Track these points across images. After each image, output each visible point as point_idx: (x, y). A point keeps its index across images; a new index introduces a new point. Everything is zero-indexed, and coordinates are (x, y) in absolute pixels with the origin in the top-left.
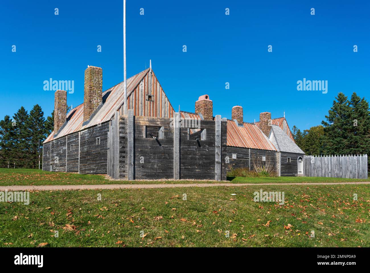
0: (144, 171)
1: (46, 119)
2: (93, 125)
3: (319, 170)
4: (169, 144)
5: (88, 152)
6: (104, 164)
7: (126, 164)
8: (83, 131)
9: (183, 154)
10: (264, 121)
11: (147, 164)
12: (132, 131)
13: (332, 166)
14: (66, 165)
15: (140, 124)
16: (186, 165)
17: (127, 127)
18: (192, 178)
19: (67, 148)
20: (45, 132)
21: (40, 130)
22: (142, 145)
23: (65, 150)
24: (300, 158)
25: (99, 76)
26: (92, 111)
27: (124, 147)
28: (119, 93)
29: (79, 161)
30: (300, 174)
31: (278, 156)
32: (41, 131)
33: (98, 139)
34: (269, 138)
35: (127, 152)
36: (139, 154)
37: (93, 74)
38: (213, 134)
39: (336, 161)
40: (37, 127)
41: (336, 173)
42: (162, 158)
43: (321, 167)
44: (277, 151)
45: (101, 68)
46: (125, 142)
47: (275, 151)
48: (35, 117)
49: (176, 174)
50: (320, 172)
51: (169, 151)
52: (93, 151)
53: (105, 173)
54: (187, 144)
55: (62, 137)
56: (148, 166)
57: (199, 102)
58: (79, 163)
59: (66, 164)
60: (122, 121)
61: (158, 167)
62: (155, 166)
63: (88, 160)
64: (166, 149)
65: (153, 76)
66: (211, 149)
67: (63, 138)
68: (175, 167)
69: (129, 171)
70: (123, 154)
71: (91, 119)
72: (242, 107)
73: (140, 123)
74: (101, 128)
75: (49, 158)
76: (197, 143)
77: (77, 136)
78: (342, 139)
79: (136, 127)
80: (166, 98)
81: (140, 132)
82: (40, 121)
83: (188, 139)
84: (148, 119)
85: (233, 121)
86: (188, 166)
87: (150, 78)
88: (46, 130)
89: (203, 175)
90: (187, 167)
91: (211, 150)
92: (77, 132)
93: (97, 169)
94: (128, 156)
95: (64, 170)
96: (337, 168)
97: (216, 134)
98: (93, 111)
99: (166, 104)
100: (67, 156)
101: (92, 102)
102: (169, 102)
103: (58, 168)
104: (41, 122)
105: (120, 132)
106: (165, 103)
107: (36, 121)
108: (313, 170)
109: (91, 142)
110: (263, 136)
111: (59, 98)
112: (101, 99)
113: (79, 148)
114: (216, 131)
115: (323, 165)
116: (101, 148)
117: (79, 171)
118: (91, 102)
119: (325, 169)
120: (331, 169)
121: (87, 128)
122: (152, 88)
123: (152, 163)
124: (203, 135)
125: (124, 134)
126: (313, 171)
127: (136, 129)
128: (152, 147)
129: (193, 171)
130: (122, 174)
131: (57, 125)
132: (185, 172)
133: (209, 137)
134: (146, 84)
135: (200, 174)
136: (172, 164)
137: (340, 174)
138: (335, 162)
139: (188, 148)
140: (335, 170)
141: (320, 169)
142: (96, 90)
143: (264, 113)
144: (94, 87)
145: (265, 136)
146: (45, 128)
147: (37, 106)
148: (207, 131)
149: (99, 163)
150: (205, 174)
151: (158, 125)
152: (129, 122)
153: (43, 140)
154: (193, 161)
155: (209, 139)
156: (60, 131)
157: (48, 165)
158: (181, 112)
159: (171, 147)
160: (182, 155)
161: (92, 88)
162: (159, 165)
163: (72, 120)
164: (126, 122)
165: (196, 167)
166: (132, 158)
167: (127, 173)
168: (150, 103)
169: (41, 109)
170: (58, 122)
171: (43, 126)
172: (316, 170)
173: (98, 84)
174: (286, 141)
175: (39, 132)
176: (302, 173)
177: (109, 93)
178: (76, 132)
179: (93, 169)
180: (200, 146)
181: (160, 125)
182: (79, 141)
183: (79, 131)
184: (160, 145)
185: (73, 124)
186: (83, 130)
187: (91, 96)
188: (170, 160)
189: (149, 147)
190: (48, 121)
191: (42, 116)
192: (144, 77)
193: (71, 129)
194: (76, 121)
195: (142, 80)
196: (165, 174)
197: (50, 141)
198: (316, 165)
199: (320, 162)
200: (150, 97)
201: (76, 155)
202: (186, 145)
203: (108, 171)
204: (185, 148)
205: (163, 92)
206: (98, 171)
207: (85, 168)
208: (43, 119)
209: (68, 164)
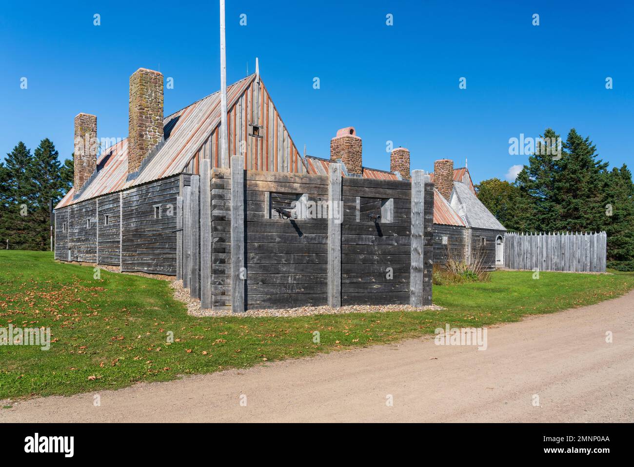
0: (266, 290)
1: (63, 163)
2: (147, 181)
3: (527, 258)
4: (319, 231)
5: (137, 231)
6: (171, 256)
7: (228, 277)
8: (128, 192)
9: (346, 252)
10: (442, 175)
11: (273, 275)
12: (241, 204)
13: (548, 250)
14: (97, 251)
15: (257, 189)
16: (354, 276)
17: (230, 196)
18: (365, 303)
19: (99, 220)
20: (61, 186)
21: (53, 183)
22: (263, 235)
23: (95, 224)
24: (500, 238)
25: (157, 87)
26: (144, 154)
27: (222, 240)
28: (196, 121)
29: (121, 246)
30: (499, 265)
31: (467, 235)
32: (55, 184)
33: (158, 208)
34: (450, 203)
35: (230, 250)
36: (256, 254)
37: (145, 84)
38: (407, 210)
39: (555, 243)
40: (48, 176)
41: (554, 261)
42: (305, 262)
43: (530, 252)
44: (465, 227)
45: (161, 74)
46: (225, 228)
47: (462, 226)
48: (43, 161)
49: (333, 296)
50: (529, 260)
51: (319, 247)
52: (148, 230)
53: (173, 274)
54: (355, 230)
55: (89, 200)
56: (275, 280)
57: (338, 139)
58: (121, 250)
59: (97, 249)
60: (218, 181)
61: (295, 282)
62: (290, 280)
63: (139, 246)
64: (313, 242)
65: (262, 90)
66: (403, 240)
67: (91, 201)
68: (333, 282)
69: (235, 292)
70: (220, 254)
71: (142, 169)
72: (408, 150)
73: (256, 185)
74: (163, 188)
75: (67, 236)
76: (376, 229)
77: (116, 200)
78: (553, 204)
79: (249, 195)
80: (286, 131)
81: (258, 207)
82: (51, 166)
83: (358, 221)
84: (275, 178)
85: (394, 174)
86: (357, 277)
87: (255, 93)
88: (63, 183)
89: (387, 295)
90: (355, 280)
91: (403, 243)
92: (117, 192)
93: (156, 265)
94: (233, 259)
95: (93, 259)
96: (556, 254)
97: (414, 209)
98: (147, 154)
99: (285, 143)
100: (97, 235)
101: (145, 136)
102: (290, 139)
103: (81, 255)
104: (55, 169)
105: (214, 207)
106: (284, 141)
107: (46, 167)
108: (517, 257)
109: (143, 213)
110: (442, 201)
111: (82, 129)
112: (161, 130)
113: (120, 221)
114: (413, 204)
115: (534, 249)
116: (163, 226)
117: (121, 264)
118: (142, 136)
119: (538, 256)
120: (547, 256)
121: (136, 186)
122: (260, 113)
123: (284, 273)
124: (386, 211)
125: (222, 210)
126: (517, 259)
127: (249, 198)
128: (284, 240)
129: (367, 288)
130: (219, 298)
131: (80, 177)
132: (351, 290)
133: (399, 215)
134: (249, 104)
135: (380, 294)
136: (324, 274)
137: (560, 263)
138: (553, 244)
139: (357, 240)
140: (552, 257)
141: (529, 255)
142: (152, 114)
143: (441, 160)
144: (148, 109)
145: (445, 201)
146: (61, 180)
147: (47, 141)
148: (395, 202)
149: (160, 254)
150: (390, 294)
151: (296, 189)
152: (234, 184)
153: (58, 199)
154: (367, 268)
155: (398, 220)
156: (84, 189)
157: (64, 248)
158: (307, 158)
159: (323, 238)
160: (346, 254)
161: (144, 109)
162: (297, 277)
163: (106, 168)
164: (228, 183)
165: (374, 280)
166: (240, 264)
167: (231, 297)
168: (257, 140)
169: (54, 147)
170: (80, 172)
171: (57, 175)
172: (522, 257)
173: (156, 102)
174: (476, 209)
175: (51, 185)
176: (502, 262)
177: (177, 119)
178: (114, 193)
179: (149, 265)
180: (380, 235)
181: (299, 191)
182: (121, 209)
183: (119, 191)
184: (300, 234)
185: (108, 175)
186: (127, 189)
187: (142, 126)
188: (320, 266)
189: (278, 239)
190: (65, 168)
191: (55, 158)
192: (245, 91)
193: (104, 185)
194: (114, 170)
195: (242, 96)
196: (310, 296)
197: (67, 206)
198: (522, 249)
199: (530, 245)
200: (256, 129)
201: (116, 235)
202: (353, 232)
203: (178, 272)
204: (352, 240)
205: (279, 120)
206: (158, 269)
207: (131, 260)
208: (57, 164)
209: (101, 251)
